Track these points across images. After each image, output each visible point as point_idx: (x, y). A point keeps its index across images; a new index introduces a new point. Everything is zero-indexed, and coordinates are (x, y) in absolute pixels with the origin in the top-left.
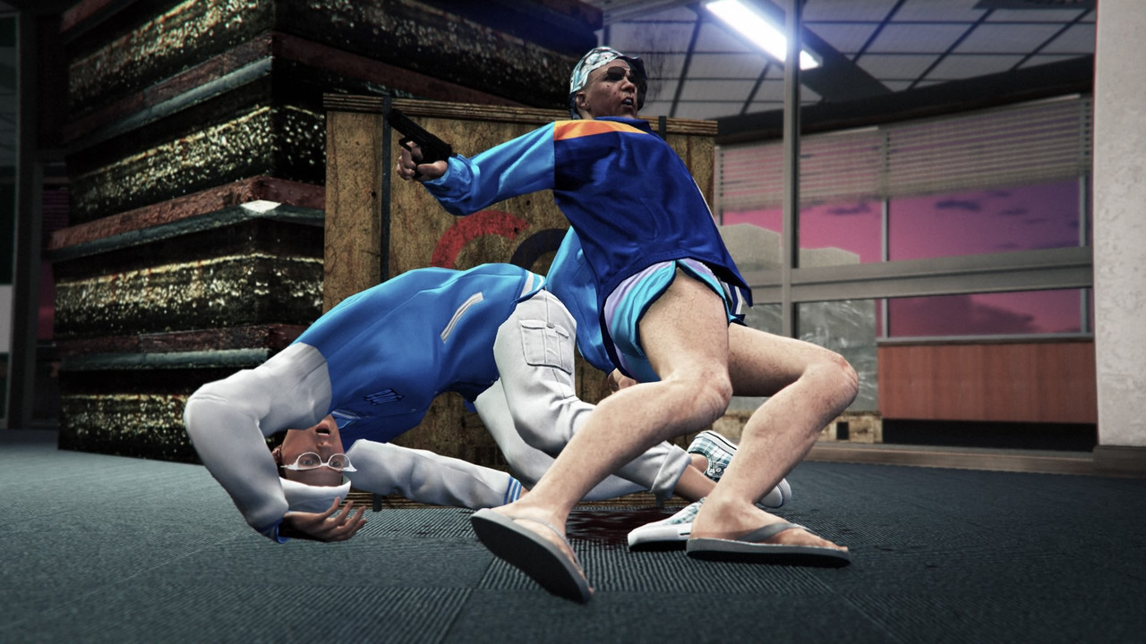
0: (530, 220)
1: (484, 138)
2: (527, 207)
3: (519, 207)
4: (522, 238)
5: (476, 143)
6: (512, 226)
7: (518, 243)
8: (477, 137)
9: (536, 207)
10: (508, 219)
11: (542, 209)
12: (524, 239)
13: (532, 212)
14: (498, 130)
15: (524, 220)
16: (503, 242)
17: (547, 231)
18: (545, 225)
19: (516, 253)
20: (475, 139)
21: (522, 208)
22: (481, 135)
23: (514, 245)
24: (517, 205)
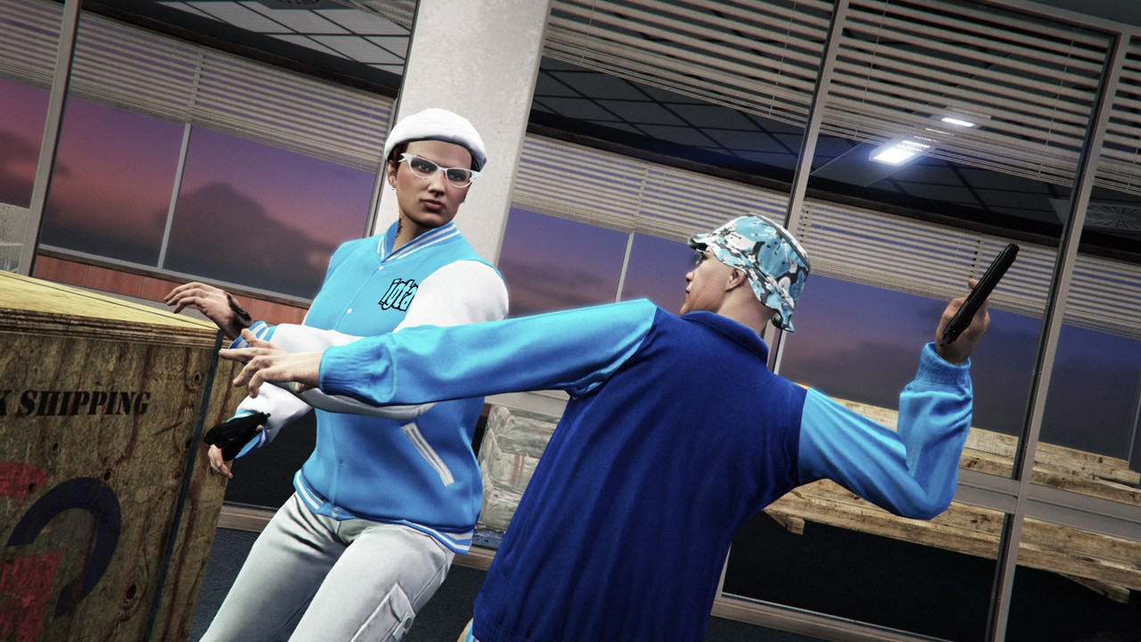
0: (53, 471)
1: (20, 358)
2: (52, 452)
3: (42, 454)
4: (37, 496)
5: (8, 365)
6: (27, 483)
7: (29, 505)
8: (10, 358)
9: (63, 451)
10: (25, 471)
11: (70, 453)
12: (39, 497)
13: (57, 459)
14: (40, 346)
15: (44, 471)
16: (9, 507)
17: (70, 481)
18: (68, 476)
19: (23, 520)
20: (7, 361)
21: (46, 455)
22: (17, 353)
23: (23, 508)
24: (41, 451)
